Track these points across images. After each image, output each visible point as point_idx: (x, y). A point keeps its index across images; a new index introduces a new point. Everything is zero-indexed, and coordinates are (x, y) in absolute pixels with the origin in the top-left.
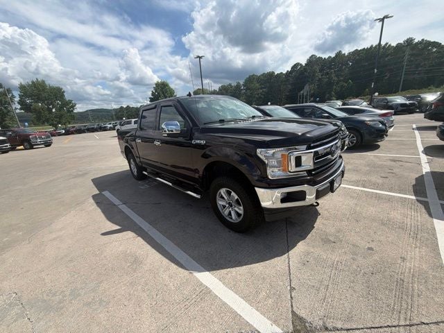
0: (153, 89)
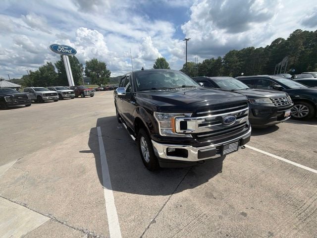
0: (155, 63)
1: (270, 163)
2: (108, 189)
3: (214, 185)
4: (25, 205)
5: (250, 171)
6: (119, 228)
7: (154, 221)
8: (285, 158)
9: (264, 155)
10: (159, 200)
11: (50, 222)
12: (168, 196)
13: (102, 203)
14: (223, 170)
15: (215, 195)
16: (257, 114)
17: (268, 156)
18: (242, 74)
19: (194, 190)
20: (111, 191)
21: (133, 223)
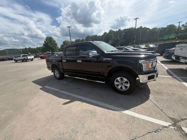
0: (45, 40)
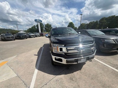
1: (106, 70)
2: (37, 69)
3: (75, 75)
4: (13, 70)
5: (94, 72)
6: (34, 84)
7: (46, 84)
8: (116, 69)
9: (105, 65)
10: (51, 76)
11: (16, 77)
12: (55, 76)
13: (33, 73)
14: (82, 69)
15: (74, 79)
16: (105, 46)
17: (107, 66)
18: (108, 28)
19: (66, 75)
20: (37, 70)
21: (39, 83)
